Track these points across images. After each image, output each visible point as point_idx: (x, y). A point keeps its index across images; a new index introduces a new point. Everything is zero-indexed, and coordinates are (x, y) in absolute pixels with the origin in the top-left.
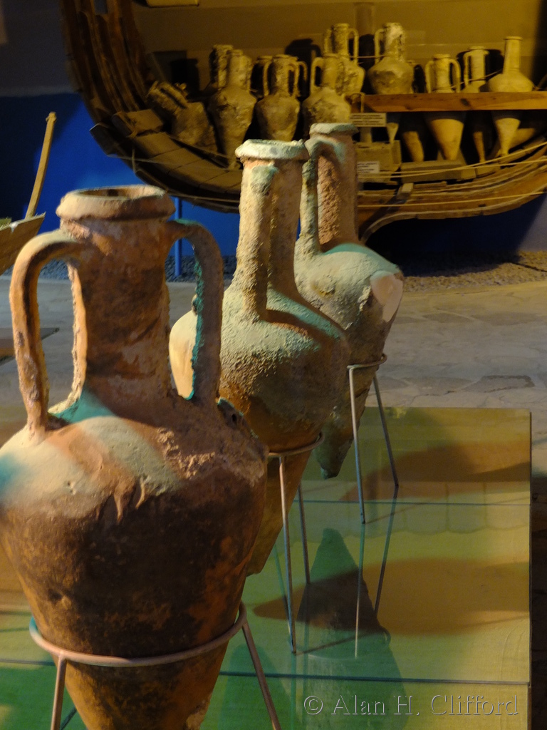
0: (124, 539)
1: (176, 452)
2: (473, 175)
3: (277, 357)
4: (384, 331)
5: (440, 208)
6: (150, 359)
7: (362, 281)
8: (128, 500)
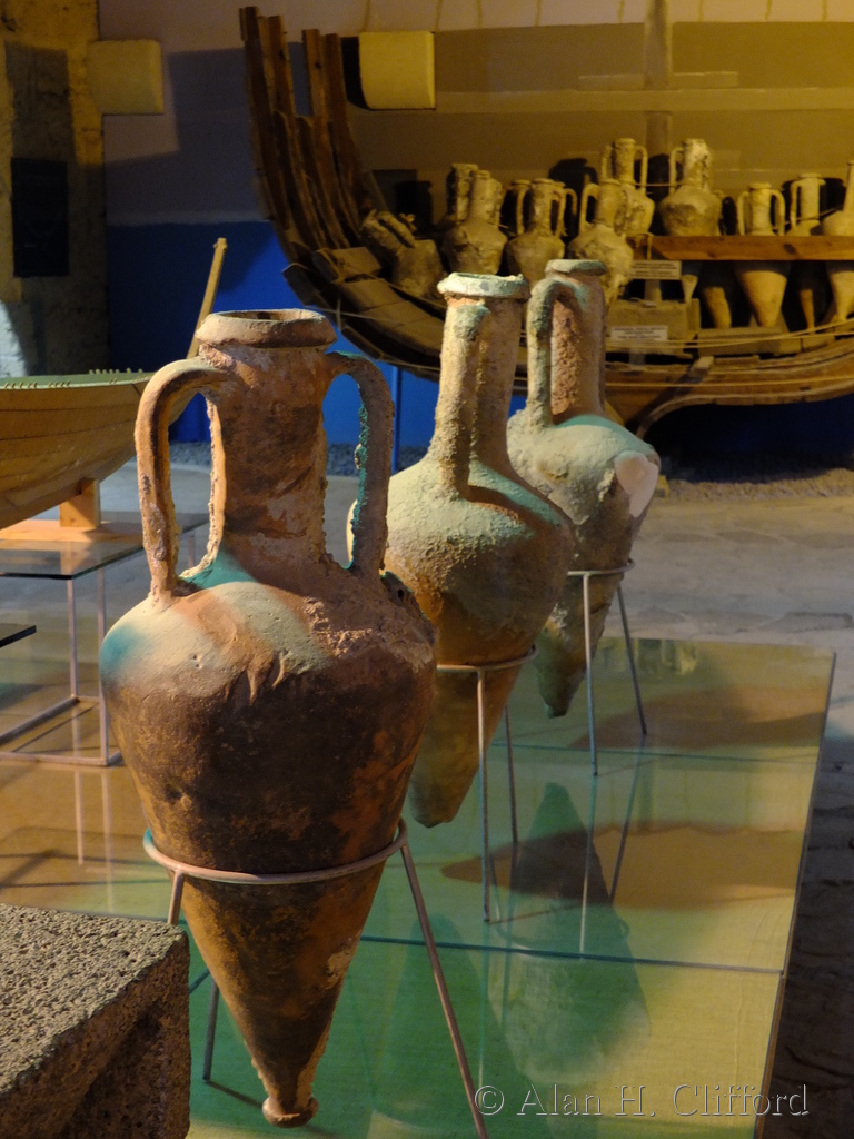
0: (257, 725)
1: (325, 625)
2: (797, 347)
3: (479, 544)
4: (629, 530)
5: (748, 390)
6: (300, 516)
7: (604, 463)
8: (264, 678)
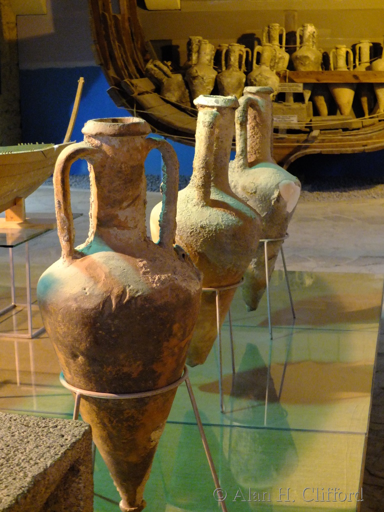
0: (116, 322)
1: (148, 272)
2: (361, 126)
3: (216, 228)
4: (287, 219)
5: (337, 146)
6: (134, 218)
7: (274, 186)
8: (119, 299)
